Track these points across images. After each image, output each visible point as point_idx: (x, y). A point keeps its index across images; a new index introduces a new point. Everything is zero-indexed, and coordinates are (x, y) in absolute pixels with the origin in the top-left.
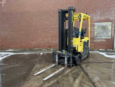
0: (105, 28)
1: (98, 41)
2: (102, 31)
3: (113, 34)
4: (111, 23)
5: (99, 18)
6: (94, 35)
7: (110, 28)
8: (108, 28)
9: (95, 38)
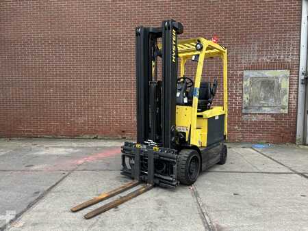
0: (272, 84)
1: (254, 119)
2: (262, 94)
3: (294, 102)
4: (287, 72)
5: (256, 58)
6: (241, 103)
7: (285, 85)
8: (279, 86)
9: (244, 111)
